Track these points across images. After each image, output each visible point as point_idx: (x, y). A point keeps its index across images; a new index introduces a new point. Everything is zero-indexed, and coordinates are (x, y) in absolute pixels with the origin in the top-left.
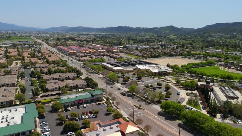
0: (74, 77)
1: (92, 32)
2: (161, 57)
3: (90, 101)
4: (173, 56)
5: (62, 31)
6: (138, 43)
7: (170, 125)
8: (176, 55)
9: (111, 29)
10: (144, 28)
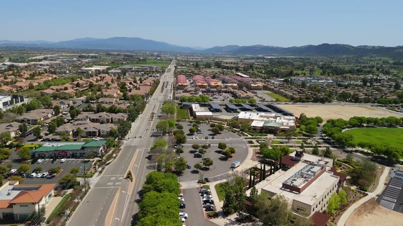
0: (119, 119)
1: (274, 55)
2: (330, 102)
3: (78, 155)
4: (360, 102)
5: (227, 52)
6: (331, 74)
7: (124, 212)
8: (367, 101)
9: (310, 49)
10: (374, 47)
